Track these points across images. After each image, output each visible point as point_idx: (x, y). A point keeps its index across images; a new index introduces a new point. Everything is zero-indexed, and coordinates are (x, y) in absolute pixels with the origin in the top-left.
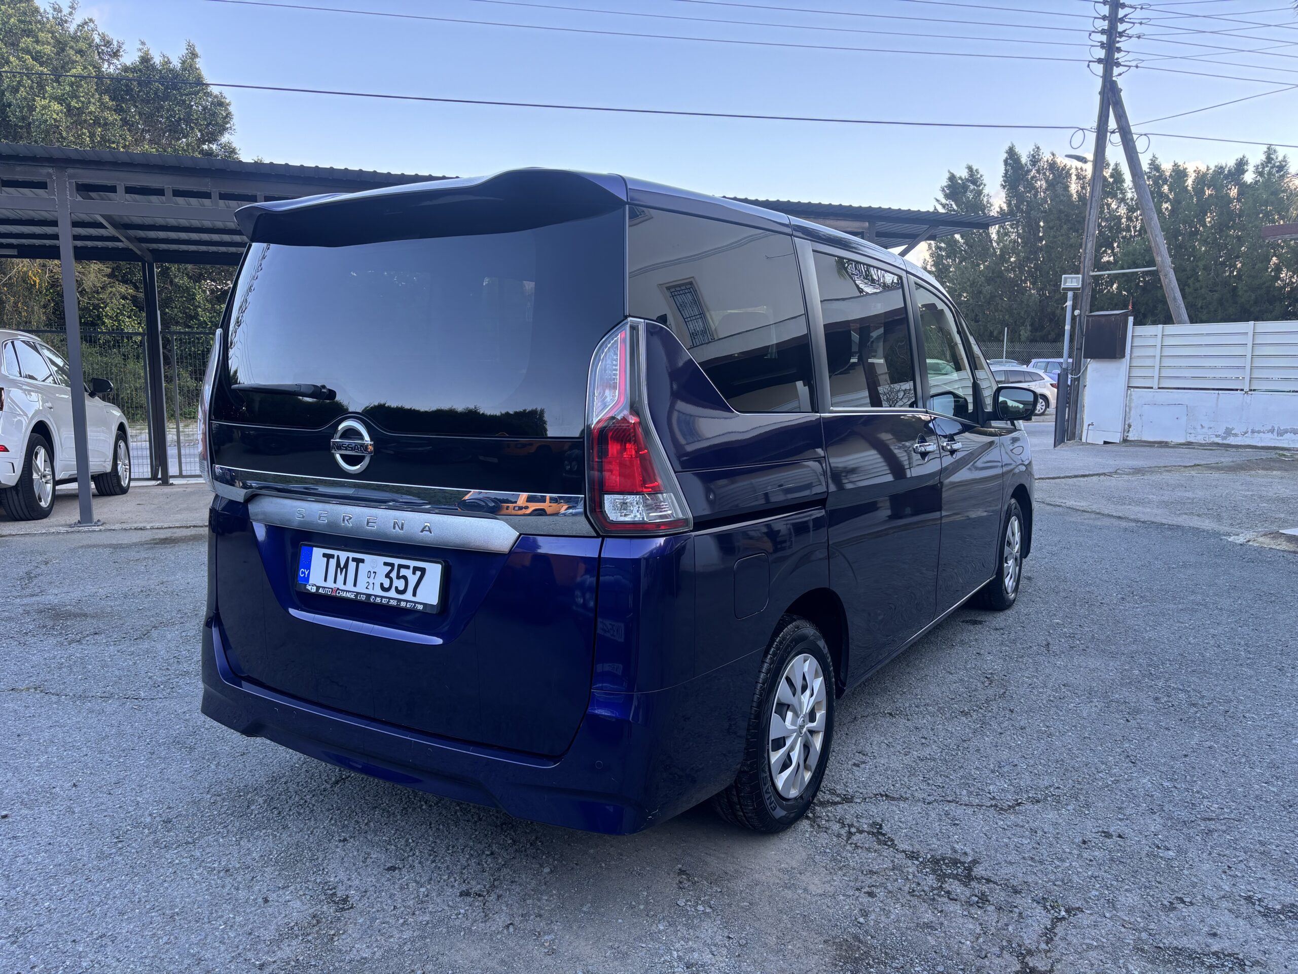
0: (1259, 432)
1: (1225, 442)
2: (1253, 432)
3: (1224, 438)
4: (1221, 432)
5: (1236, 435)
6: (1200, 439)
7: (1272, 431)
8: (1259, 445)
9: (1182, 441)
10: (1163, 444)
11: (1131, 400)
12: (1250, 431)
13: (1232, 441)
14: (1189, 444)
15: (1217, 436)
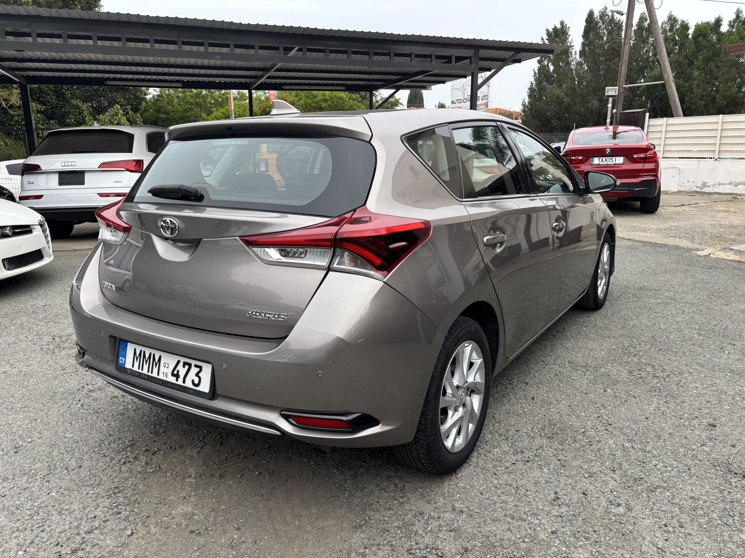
0: (723, 184)
1: (702, 191)
2: (719, 184)
3: (702, 188)
4: (699, 185)
5: (709, 186)
6: (686, 189)
7: (731, 184)
8: (723, 192)
9: (676, 190)
10: (664, 193)
12: (717, 184)
13: (706, 190)
14: (680, 192)
15: (697, 187)
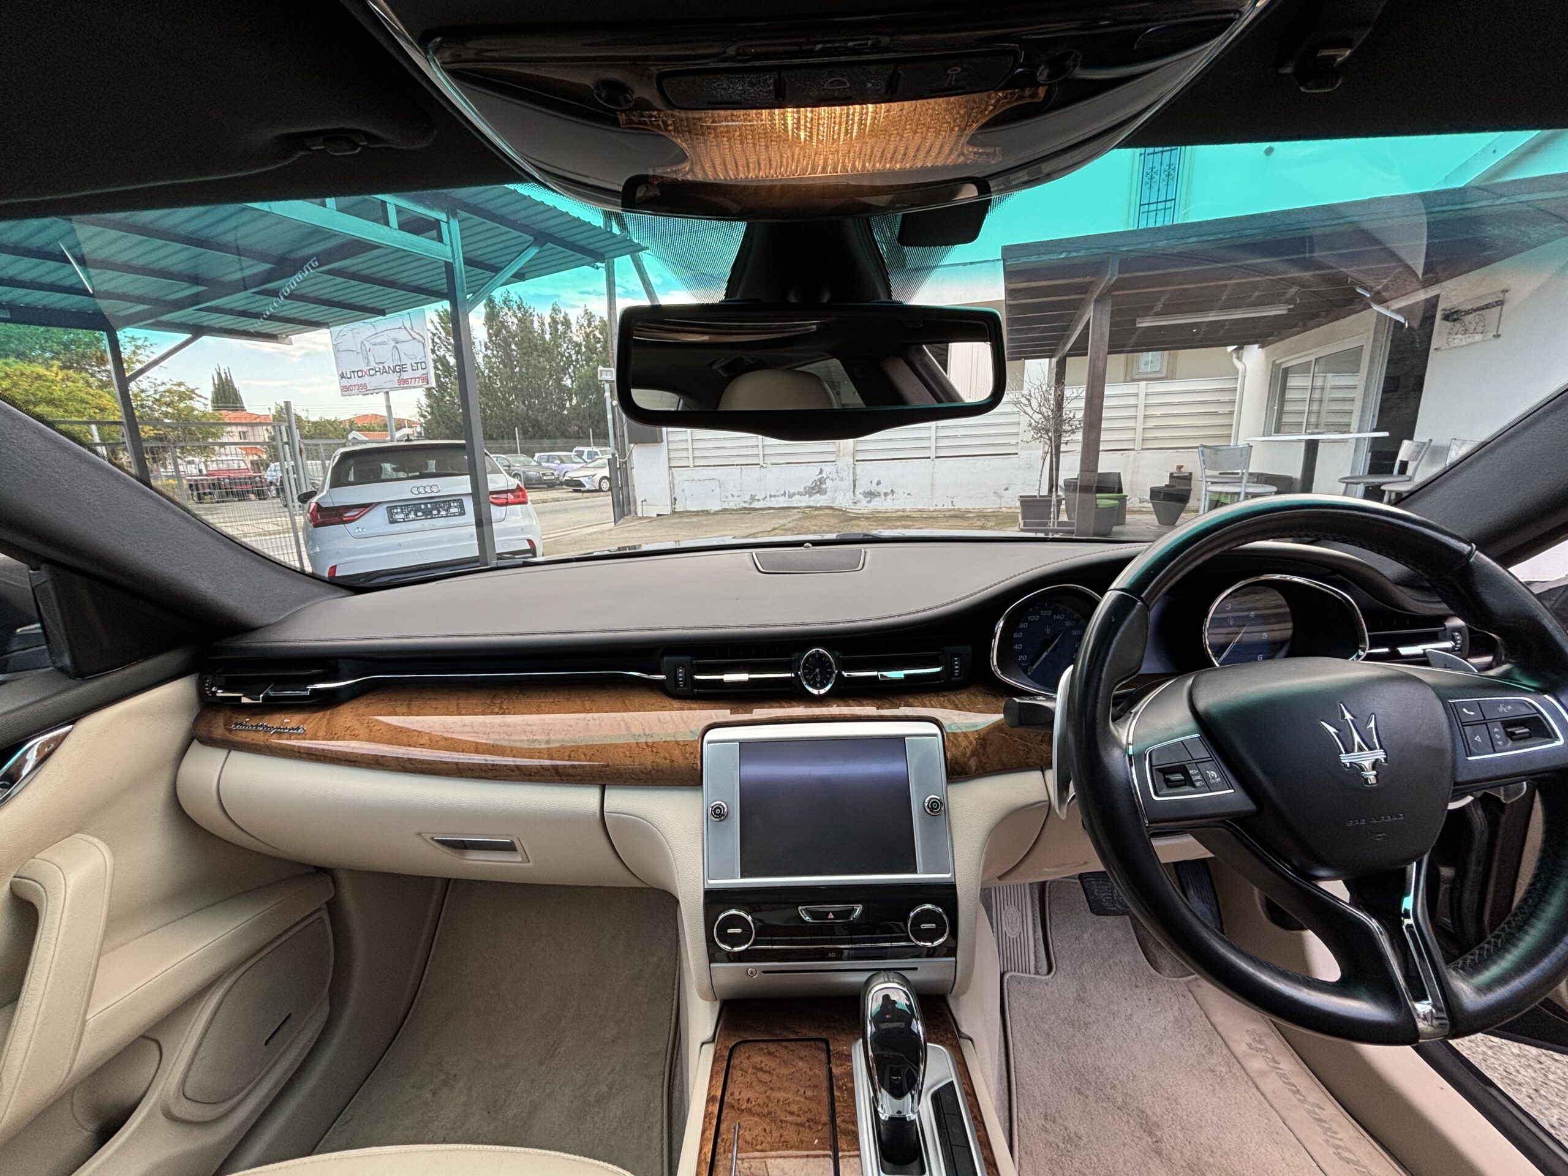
0: (775, 496)
1: (752, 506)
2: (771, 496)
3: (750, 503)
4: (747, 499)
5: (759, 500)
6: (732, 506)
7: (784, 494)
8: (776, 506)
9: (720, 508)
10: (706, 513)
11: (673, 477)
12: (768, 496)
13: (756, 505)
14: (725, 510)
15: (745, 502)
